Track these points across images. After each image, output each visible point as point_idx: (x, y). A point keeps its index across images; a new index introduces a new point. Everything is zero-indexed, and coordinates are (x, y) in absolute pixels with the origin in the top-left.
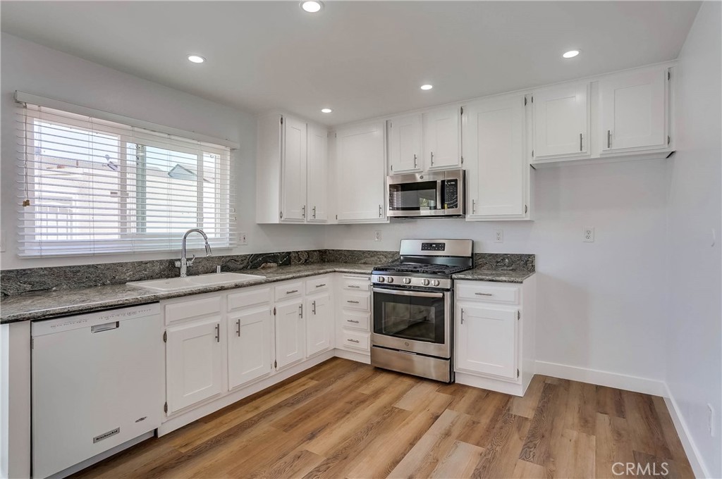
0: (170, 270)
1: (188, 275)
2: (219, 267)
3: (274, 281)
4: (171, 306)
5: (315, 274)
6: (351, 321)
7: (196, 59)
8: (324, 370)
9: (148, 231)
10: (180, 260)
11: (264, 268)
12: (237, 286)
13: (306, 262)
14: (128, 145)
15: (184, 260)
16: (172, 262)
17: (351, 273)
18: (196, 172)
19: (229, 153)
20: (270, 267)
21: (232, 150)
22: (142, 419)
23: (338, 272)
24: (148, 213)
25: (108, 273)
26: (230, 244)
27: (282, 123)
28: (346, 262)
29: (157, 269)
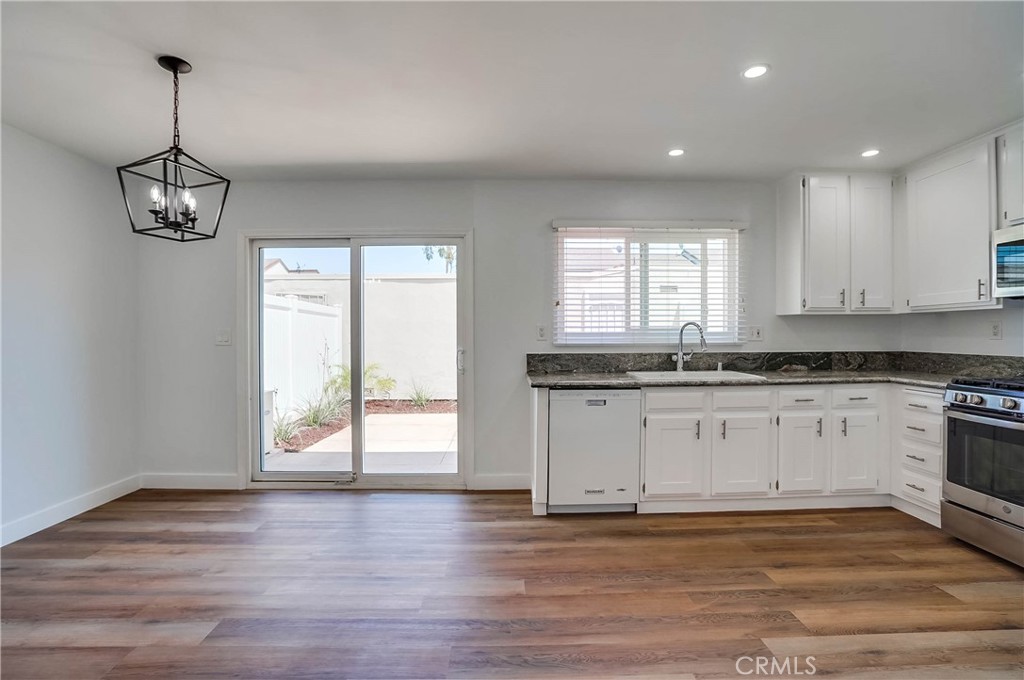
0: (668, 363)
1: (684, 370)
2: (720, 364)
3: (776, 384)
4: (652, 394)
5: (848, 382)
6: (914, 457)
7: (676, 153)
8: (858, 517)
9: (651, 324)
10: (676, 354)
11: (786, 371)
12: (723, 384)
13: (860, 368)
14: (632, 245)
15: (680, 354)
16: (670, 356)
17: (913, 385)
18: (699, 257)
19: (737, 235)
20: (796, 371)
21: (741, 231)
22: (622, 490)
23: (893, 382)
24: (650, 307)
25: (613, 362)
26: (739, 339)
27: (804, 186)
28: (935, 372)
29: (656, 361)
